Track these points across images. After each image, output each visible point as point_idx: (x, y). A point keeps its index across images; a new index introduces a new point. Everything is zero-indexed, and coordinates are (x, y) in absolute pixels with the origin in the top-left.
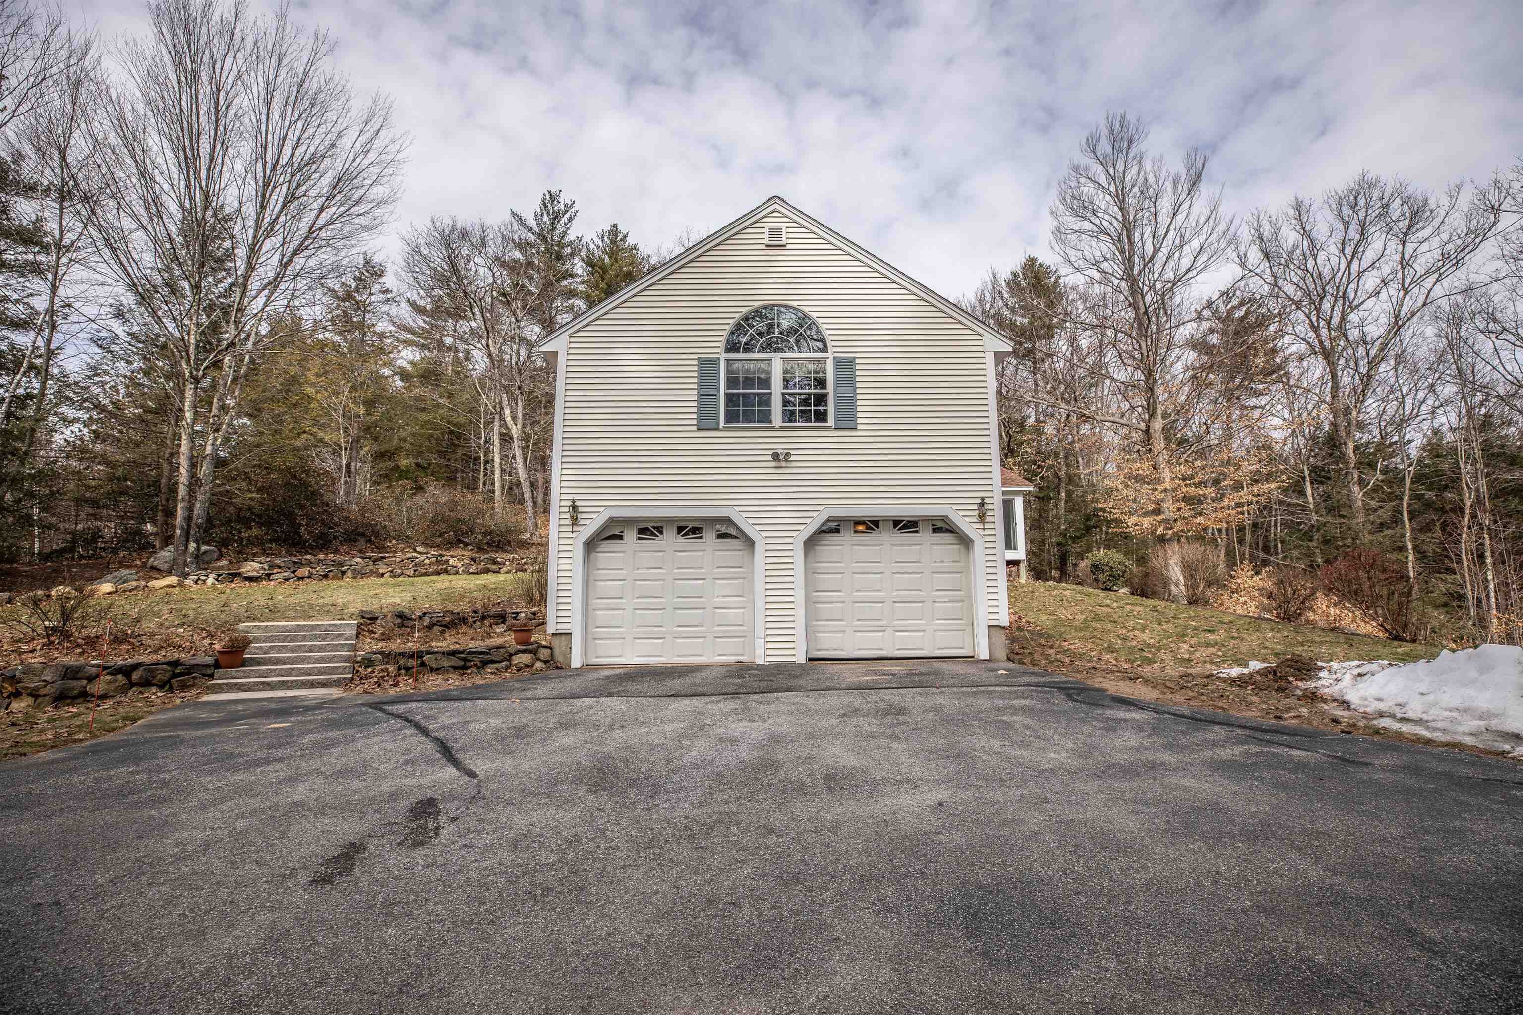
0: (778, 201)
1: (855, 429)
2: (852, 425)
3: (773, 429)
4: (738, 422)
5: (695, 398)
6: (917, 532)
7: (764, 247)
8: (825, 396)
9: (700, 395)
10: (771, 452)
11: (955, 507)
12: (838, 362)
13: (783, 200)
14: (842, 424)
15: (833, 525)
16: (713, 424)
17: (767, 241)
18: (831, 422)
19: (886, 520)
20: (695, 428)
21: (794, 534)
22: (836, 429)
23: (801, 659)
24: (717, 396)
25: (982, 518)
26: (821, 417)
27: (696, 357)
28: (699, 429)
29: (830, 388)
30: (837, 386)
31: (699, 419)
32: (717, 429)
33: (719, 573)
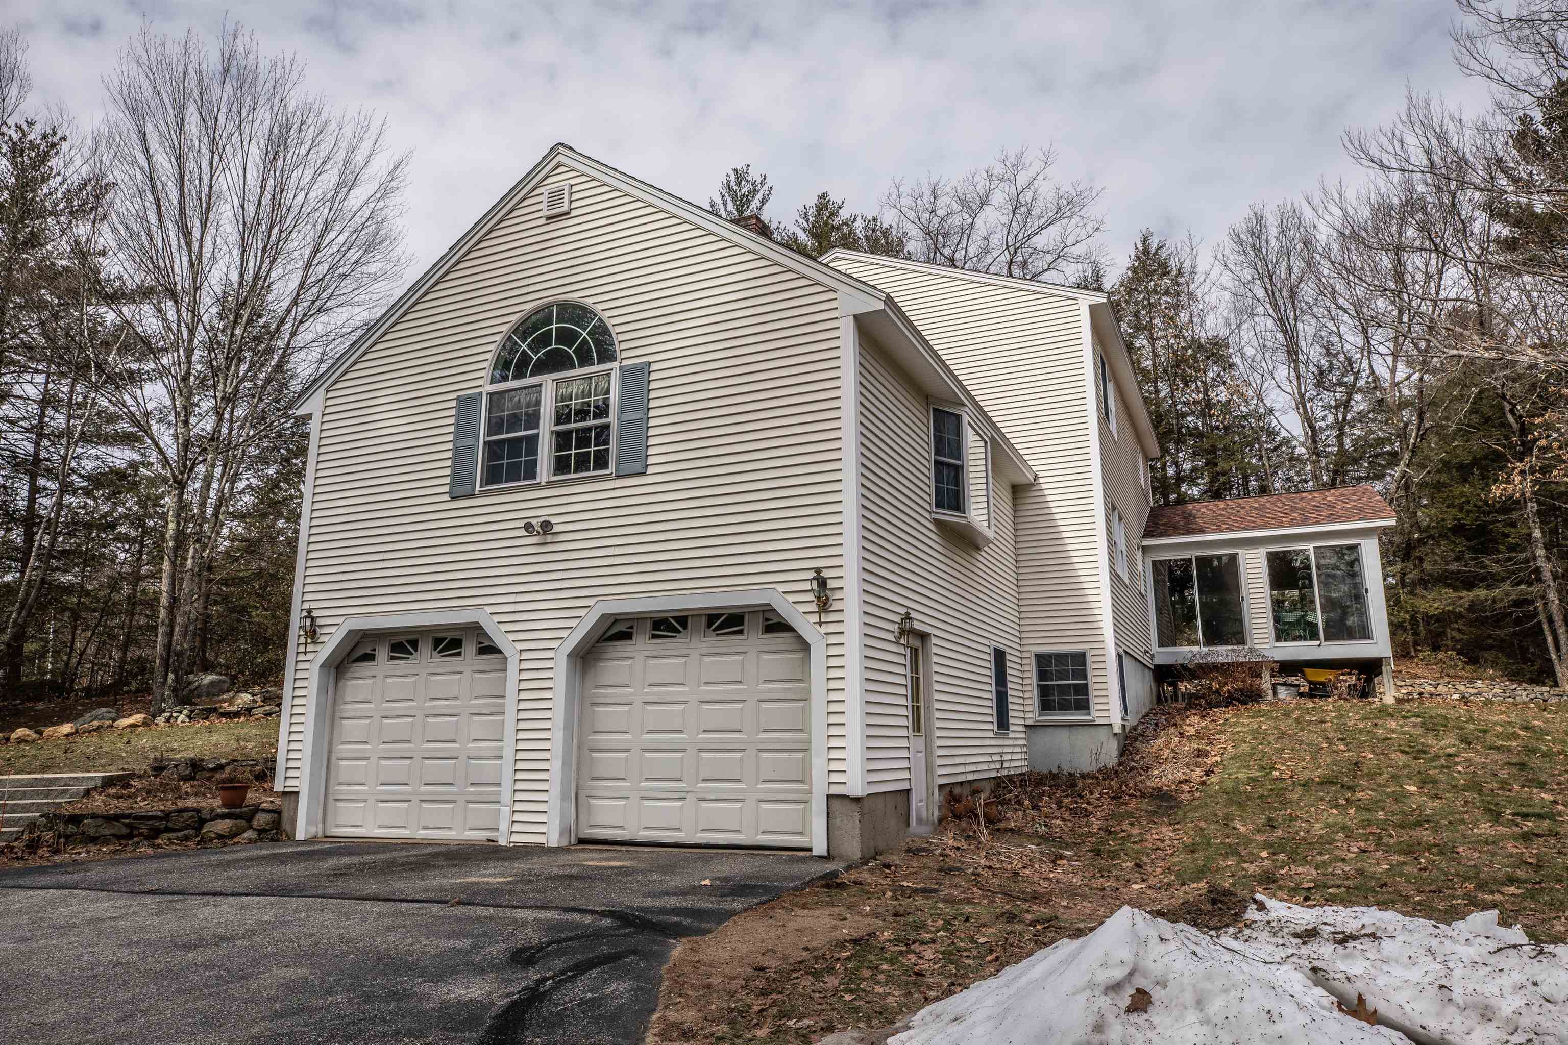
0: (561, 149)
1: (643, 474)
2: (638, 467)
3: (538, 487)
4: (501, 482)
5: (449, 454)
6: (741, 632)
7: (543, 221)
8: (607, 427)
9: (456, 450)
10: (522, 523)
11: (781, 588)
12: (625, 372)
13: (571, 148)
14: (627, 468)
15: (622, 627)
16: (467, 489)
17: (546, 213)
18: (612, 468)
19: (696, 614)
20: (446, 497)
21: (555, 644)
22: (619, 477)
23: (553, 839)
24: (475, 446)
25: (824, 605)
26: (601, 461)
27: (454, 395)
28: (454, 498)
29: (612, 418)
30: (622, 410)
31: (452, 485)
32: (472, 496)
33: (479, 706)
